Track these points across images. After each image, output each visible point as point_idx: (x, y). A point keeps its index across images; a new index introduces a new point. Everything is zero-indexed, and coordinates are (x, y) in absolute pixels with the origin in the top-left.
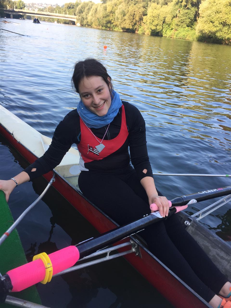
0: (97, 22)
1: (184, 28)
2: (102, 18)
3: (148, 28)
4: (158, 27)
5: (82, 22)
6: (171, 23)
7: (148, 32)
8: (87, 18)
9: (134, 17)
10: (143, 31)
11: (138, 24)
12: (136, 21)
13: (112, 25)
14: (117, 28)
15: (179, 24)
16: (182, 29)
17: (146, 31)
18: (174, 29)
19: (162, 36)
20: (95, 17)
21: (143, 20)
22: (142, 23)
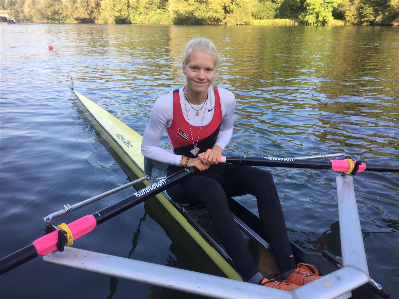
0: (39, 14)
1: (155, 10)
2: (44, 9)
3: (110, 15)
4: (123, 13)
5: (18, 18)
6: (138, 6)
7: (111, 20)
8: (23, 12)
9: (88, 4)
10: (105, 20)
11: (95, 12)
12: (92, 7)
13: (61, 17)
14: (69, 20)
15: (148, 6)
16: (153, 12)
17: (109, 20)
18: (143, 13)
19: (130, 23)
20: (34, 9)
21: (101, 6)
22: (101, 10)
